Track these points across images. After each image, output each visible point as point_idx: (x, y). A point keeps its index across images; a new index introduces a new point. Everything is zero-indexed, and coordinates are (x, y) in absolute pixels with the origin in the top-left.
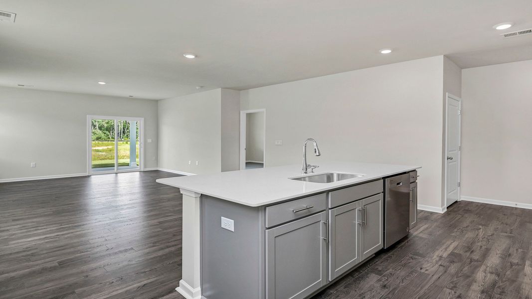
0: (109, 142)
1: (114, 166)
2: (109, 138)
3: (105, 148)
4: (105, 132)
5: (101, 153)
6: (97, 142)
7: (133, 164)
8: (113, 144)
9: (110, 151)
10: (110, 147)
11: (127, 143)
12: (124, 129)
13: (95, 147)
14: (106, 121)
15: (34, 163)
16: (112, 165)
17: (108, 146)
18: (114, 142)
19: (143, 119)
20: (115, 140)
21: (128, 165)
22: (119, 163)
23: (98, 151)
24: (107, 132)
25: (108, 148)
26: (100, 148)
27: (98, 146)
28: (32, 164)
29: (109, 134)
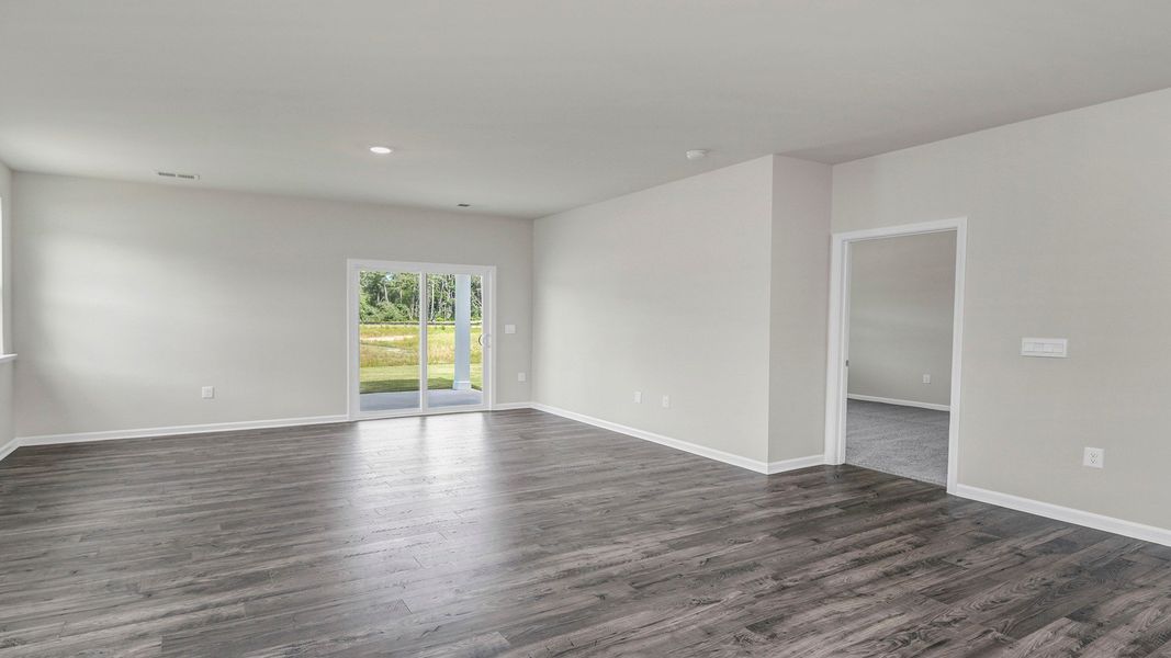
0: (408, 326)
1: (417, 389)
2: (408, 318)
3: (400, 338)
4: (401, 305)
5: (390, 350)
6: (384, 326)
7: (463, 387)
8: (415, 331)
9: (410, 345)
10: (409, 337)
11: (443, 329)
12: (436, 300)
13: (380, 336)
14: (404, 285)
15: (210, 388)
16: (412, 386)
17: (407, 334)
18: (417, 326)
19: (495, 268)
20: (420, 322)
21: (448, 385)
22: (430, 380)
23: (385, 345)
24: (405, 306)
25: (405, 340)
26: (390, 339)
27: (386, 335)
28: (205, 391)
29: (408, 309)
